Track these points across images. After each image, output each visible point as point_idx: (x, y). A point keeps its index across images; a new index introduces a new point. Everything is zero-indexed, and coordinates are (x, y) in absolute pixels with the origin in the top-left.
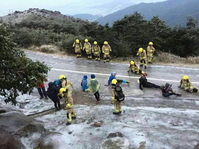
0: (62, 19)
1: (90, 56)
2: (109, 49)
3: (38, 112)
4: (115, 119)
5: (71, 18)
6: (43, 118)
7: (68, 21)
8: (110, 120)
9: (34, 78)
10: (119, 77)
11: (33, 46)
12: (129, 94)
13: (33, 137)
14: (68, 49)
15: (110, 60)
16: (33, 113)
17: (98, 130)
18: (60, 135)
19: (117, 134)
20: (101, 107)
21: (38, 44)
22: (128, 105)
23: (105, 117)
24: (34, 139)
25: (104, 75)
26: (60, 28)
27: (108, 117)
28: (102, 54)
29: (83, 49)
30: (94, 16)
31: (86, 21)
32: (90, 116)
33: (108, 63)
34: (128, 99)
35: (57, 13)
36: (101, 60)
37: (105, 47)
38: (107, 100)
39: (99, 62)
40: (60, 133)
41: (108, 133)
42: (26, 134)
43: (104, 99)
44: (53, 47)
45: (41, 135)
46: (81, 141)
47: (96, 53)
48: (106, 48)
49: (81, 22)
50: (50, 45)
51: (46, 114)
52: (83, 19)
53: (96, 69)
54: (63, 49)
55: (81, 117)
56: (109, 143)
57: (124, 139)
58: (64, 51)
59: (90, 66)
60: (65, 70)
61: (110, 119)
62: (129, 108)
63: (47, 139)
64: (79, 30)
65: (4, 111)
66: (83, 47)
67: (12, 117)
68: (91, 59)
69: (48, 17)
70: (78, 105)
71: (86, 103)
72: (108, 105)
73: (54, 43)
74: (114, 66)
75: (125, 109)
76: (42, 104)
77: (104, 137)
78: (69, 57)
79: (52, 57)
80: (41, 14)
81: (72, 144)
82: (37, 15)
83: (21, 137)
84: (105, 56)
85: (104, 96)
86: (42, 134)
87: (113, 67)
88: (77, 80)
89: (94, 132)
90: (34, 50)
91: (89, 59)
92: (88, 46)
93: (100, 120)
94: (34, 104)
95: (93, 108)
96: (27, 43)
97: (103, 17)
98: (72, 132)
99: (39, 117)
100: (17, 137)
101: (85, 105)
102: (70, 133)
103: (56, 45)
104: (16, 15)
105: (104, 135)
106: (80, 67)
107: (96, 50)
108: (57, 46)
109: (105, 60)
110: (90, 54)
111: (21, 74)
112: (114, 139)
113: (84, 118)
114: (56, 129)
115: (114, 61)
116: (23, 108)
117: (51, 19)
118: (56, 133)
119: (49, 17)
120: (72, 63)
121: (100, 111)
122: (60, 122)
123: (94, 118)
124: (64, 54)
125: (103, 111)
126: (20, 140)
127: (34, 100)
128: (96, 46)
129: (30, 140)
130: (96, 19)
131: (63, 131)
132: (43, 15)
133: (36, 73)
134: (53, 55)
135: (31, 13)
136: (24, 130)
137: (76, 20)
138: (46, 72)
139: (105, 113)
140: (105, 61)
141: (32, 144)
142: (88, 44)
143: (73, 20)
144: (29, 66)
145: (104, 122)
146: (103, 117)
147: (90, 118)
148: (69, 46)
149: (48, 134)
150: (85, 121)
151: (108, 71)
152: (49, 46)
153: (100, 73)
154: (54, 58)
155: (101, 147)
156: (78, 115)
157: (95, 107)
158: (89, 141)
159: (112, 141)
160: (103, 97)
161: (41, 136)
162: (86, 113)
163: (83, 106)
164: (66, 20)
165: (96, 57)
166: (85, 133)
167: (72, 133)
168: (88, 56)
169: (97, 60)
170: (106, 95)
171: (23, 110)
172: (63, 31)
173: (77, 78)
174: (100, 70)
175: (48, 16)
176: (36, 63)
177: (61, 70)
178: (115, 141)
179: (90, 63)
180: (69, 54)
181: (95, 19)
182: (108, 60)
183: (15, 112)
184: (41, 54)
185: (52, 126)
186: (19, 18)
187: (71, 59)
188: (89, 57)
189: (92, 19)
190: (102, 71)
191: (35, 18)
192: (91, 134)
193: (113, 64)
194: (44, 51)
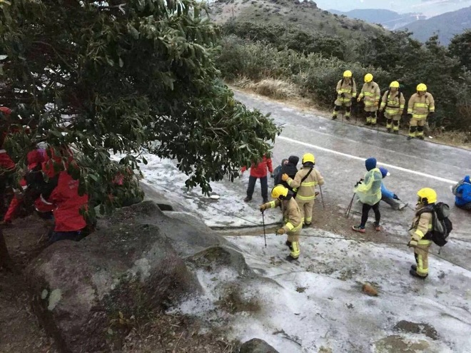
0: (318, 21)
1: (374, 117)
2: (429, 106)
3: (231, 225)
4: (413, 287)
5: (341, 19)
6: (242, 240)
7: (331, 25)
8: (398, 288)
9: (246, 148)
10: (445, 183)
11: (245, 78)
12: (464, 234)
13: (220, 274)
14: (320, 93)
15: (426, 135)
16: (223, 226)
17: (370, 303)
18: (279, 288)
19: (422, 328)
20: (379, 251)
21: (255, 75)
22: (455, 262)
23: (386, 276)
24: (222, 280)
25: (401, 171)
26: (309, 43)
27: (393, 279)
28: (406, 117)
29: (359, 99)
30: (400, 16)
31: (377, 27)
32: (347, 263)
33: (418, 141)
34: (461, 247)
35: (309, 5)
36: (401, 132)
37: (417, 99)
38: (400, 236)
39: (394, 135)
40: (277, 284)
41: (396, 317)
42: (208, 265)
43: (390, 231)
44: (286, 86)
45: (238, 275)
46: (323, 316)
47: (391, 112)
48: (421, 102)
49: (364, 30)
50: (280, 79)
51: (247, 234)
52: (371, 22)
53: (384, 152)
54: (307, 93)
55: (324, 259)
56: (396, 343)
57: (439, 346)
58: (309, 98)
59: (368, 143)
60: (307, 142)
61: (399, 285)
62: (457, 270)
63: (249, 288)
64: (356, 50)
65: (169, 208)
66: (359, 91)
67: (184, 223)
68: (374, 125)
69: (285, 15)
70: (321, 230)
71: (341, 231)
72: (398, 248)
73: (290, 75)
74: (437, 152)
75: (446, 271)
76: (241, 210)
77: (384, 324)
78: (320, 113)
79: (280, 108)
80: (271, 8)
81: (302, 315)
82: (262, 9)
83: (197, 267)
84: (413, 123)
85: (392, 223)
86: (239, 273)
87: (433, 155)
88: (328, 171)
89: (361, 305)
90: (244, 87)
91: (369, 124)
92: (373, 91)
93: (371, 281)
94: (227, 205)
95: (357, 247)
96: (232, 72)
97: (426, 19)
98: (305, 288)
99: (232, 237)
100: (189, 265)
101: (339, 233)
102: (300, 290)
103: (295, 81)
104: (219, 7)
105: (386, 319)
106: (343, 142)
107: (391, 103)
108: (295, 85)
109: (412, 131)
110: (374, 112)
111: (221, 134)
112: (411, 338)
113: (332, 266)
114: (267, 271)
115: (436, 138)
116: (204, 209)
117: (291, 19)
118: (268, 280)
119: (288, 15)
120: (324, 128)
121: (376, 259)
122: (273, 258)
123: (356, 271)
124: (309, 105)
125: (384, 261)
126: (195, 273)
127: (228, 199)
128: (394, 92)
129: (214, 279)
130: (406, 23)
131: (285, 280)
132: (275, 9)
133: (251, 136)
134: (283, 103)
135: (250, 5)
136: (205, 256)
137: (353, 24)
138: (272, 137)
139: (386, 267)
140: (413, 135)
141: (218, 290)
142: (373, 87)
143: (344, 25)
144: (238, 119)
145: (381, 287)
146: (380, 275)
147: (345, 269)
148: (325, 86)
149: (252, 278)
150: (332, 271)
151: (415, 163)
152: (279, 82)
153: (391, 163)
154: (284, 112)
155: (374, 346)
156: (319, 255)
157: (362, 244)
158: (345, 322)
159: (406, 341)
160: (390, 225)
161: (238, 278)
162: (337, 255)
163: (333, 235)
164: (327, 22)
165: (389, 123)
166: (335, 301)
167: (305, 290)
168: (368, 116)
169: (389, 130)
170: (397, 222)
171: (204, 213)
172: (315, 50)
173: (329, 167)
174: (392, 156)
175: (286, 13)
176: (253, 114)
177: (296, 142)
178: (413, 342)
179: (370, 136)
180: (321, 105)
181: (404, 24)
182: (421, 134)
183: (188, 214)
184: (257, 99)
185: (259, 262)
186: (223, 14)
187: (323, 118)
188: (368, 119)
189: (392, 24)
190: (399, 161)
191: (257, 15)
192: (351, 306)
193: (435, 145)
194: (267, 92)
